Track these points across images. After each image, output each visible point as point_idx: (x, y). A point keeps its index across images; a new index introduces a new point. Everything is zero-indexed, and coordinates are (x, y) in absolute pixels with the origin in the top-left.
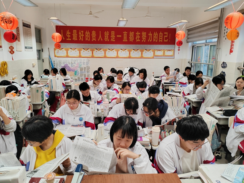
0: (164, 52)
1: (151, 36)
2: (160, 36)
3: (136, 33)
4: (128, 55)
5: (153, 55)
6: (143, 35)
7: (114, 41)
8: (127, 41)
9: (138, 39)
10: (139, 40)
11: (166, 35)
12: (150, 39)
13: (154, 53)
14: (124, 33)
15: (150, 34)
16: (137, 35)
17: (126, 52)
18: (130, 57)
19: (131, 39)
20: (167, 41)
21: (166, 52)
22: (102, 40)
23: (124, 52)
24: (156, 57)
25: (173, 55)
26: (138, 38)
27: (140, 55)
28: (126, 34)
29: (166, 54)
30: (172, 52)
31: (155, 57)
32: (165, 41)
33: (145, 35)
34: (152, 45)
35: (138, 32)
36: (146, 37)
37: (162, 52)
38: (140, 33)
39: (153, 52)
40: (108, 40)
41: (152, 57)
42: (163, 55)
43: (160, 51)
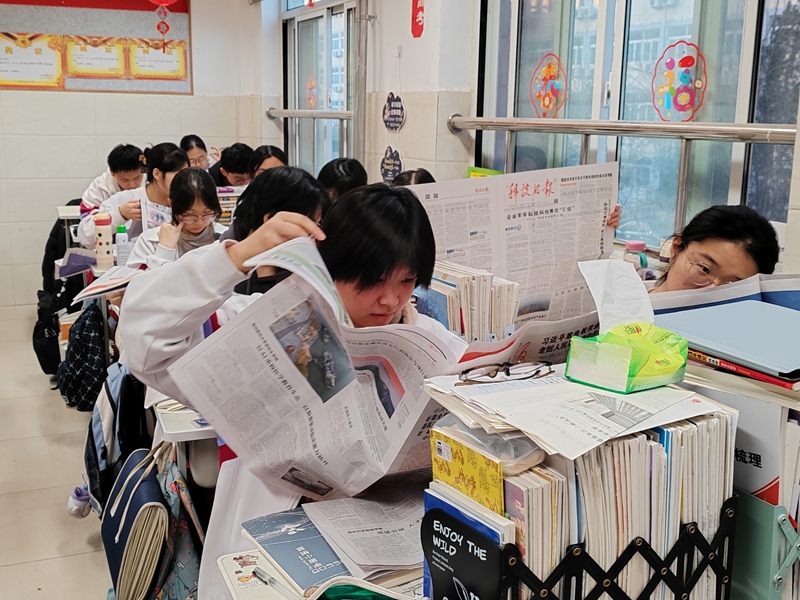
0: (127, 53)
5: (56, 71)
13: (64, 57)
21: (137, 52)
24: (81, 83)
25: (182, 73)
29: (137, 68)
30: (177, 53)
31: (70, 83)
34: (48, 8)
37: (117, 51)
39: (57, 54)
41: (53, 82)
42: (121, 71)
43: (102, 48)
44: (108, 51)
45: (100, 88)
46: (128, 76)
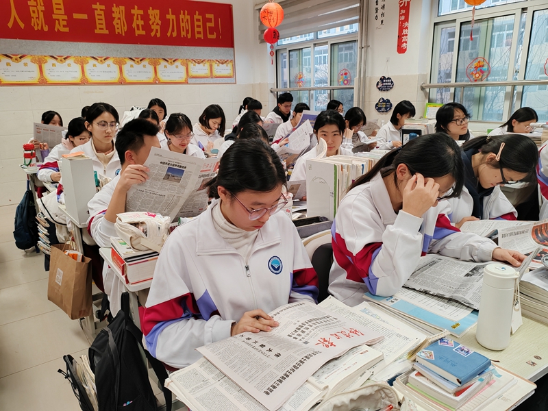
0: (211, 66)
1: (173, 20)
2: (196, 23)
3: (133, 11)
4: (115, 76)
5: (184, 75)
6: (151, 17)
7: (67, 30)
8: (107, 32)
9: (138, 29)
10: (143, 33)
11: (210, 20)
12: (173, 31)
13: (187, 69)
14: (94, 6)
15: (171, 17)
16: (135, 18)
17: (109, 66)
18: (122, 82)
19: (119, 26)
20: (214, 36)
21: (215, 66)
22: (22, 25)
23: (102, 67)
24: (194, 80)
25: (232, 75)
26: (138, 26)
27: (152, 75)
28: (102, 13)
29: (216, 73)
30: (230, 65)
31: (190, 81)
32: (210, 36)
33: (158, 17)
34: (180, 47)
35: (136, 7)
36: (160, 23)
37: (207, 65)
38: (141, 12)
39: (184, 68)
40: (46, 29)
41: (183, 80)
42: (209, 75)
43: (201, 64)
44: (204, 66)
45: (201, 82)
46: (212, 76)
